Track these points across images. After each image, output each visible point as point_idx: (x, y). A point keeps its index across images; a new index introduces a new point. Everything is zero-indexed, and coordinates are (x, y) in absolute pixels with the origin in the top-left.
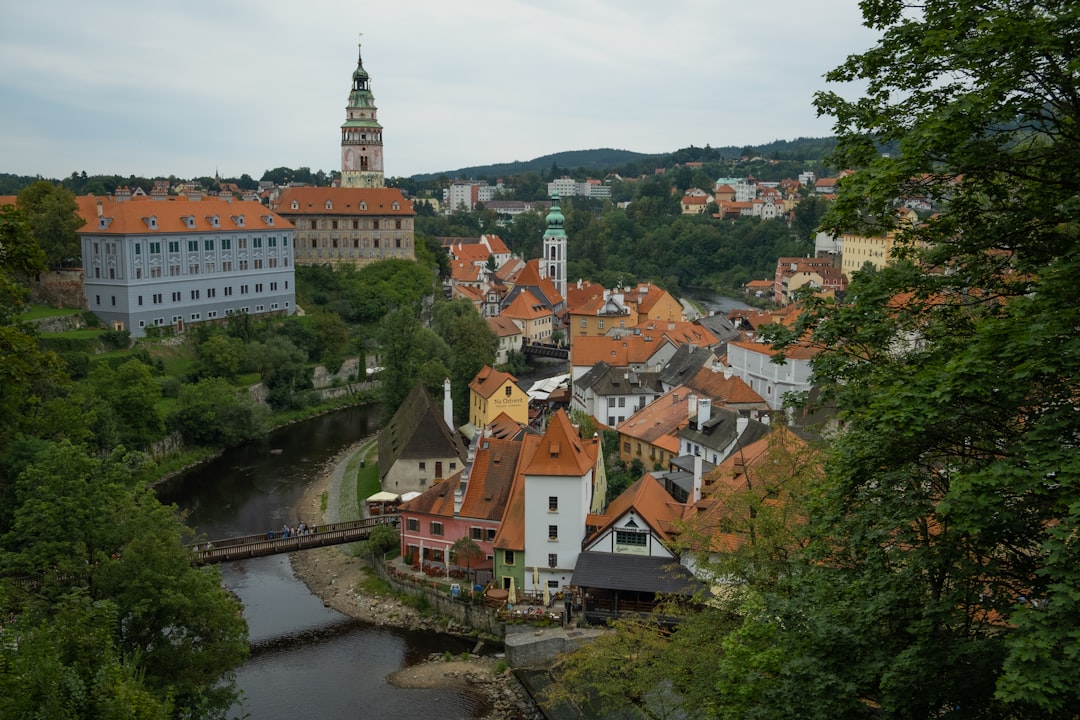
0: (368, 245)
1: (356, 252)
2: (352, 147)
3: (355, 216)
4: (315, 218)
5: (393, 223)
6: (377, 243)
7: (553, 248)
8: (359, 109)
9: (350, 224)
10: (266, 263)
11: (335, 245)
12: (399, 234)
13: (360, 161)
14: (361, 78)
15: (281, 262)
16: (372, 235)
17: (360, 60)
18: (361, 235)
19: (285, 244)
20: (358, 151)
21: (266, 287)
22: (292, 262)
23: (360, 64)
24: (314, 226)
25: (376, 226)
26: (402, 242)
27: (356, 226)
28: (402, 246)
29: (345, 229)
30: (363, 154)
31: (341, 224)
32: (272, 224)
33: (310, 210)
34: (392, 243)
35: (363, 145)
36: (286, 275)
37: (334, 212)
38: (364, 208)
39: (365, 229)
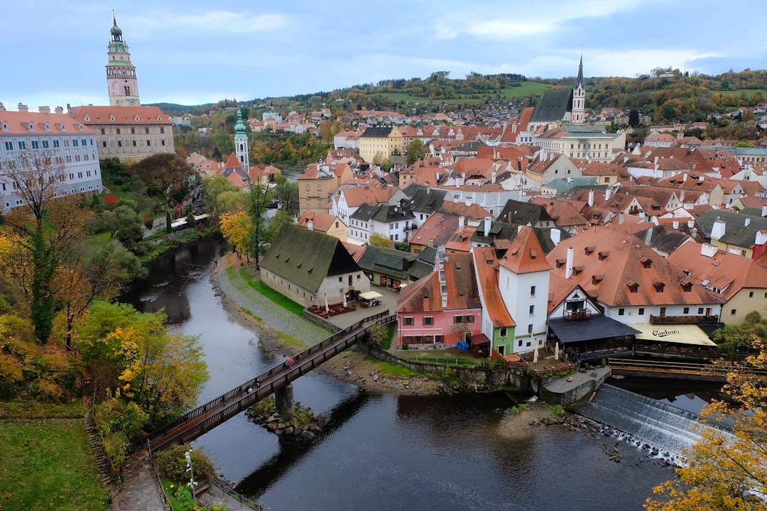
0: (143, 144)
1: (135, 149)
2: (117, 80)
3: (131, 125)
4: (103, 127)
5: (158, 129)
6: (149, 143)
7: (241, 145)
8: (119, 53)
9: (129, 130)
10: (82, 158)
11: (120, 145)
12: (163, 137)
13: (124, 89)
14: (117, 34)
15: (90, 157)
16: (145, 137)
17: (115, 20)
18: (137, 137)
19: (92, 144)
20: (122, 83)
21: (84, 174)
22: (97, 156)
23: (115, 23)
24: (103, 132)
25: (147, 131)
26: (165, 142)
27: (133, 132)
28: (165, 144)
29: (126, 134)
30: (126, 84)
31: (122, 130)
32: (82, 130)
33: (99, 122)
34: (160, 143)
35: (126, 78)
36: (95, 166)
37: (117, 123)
38: (138, 119)
39: (140, 134)
